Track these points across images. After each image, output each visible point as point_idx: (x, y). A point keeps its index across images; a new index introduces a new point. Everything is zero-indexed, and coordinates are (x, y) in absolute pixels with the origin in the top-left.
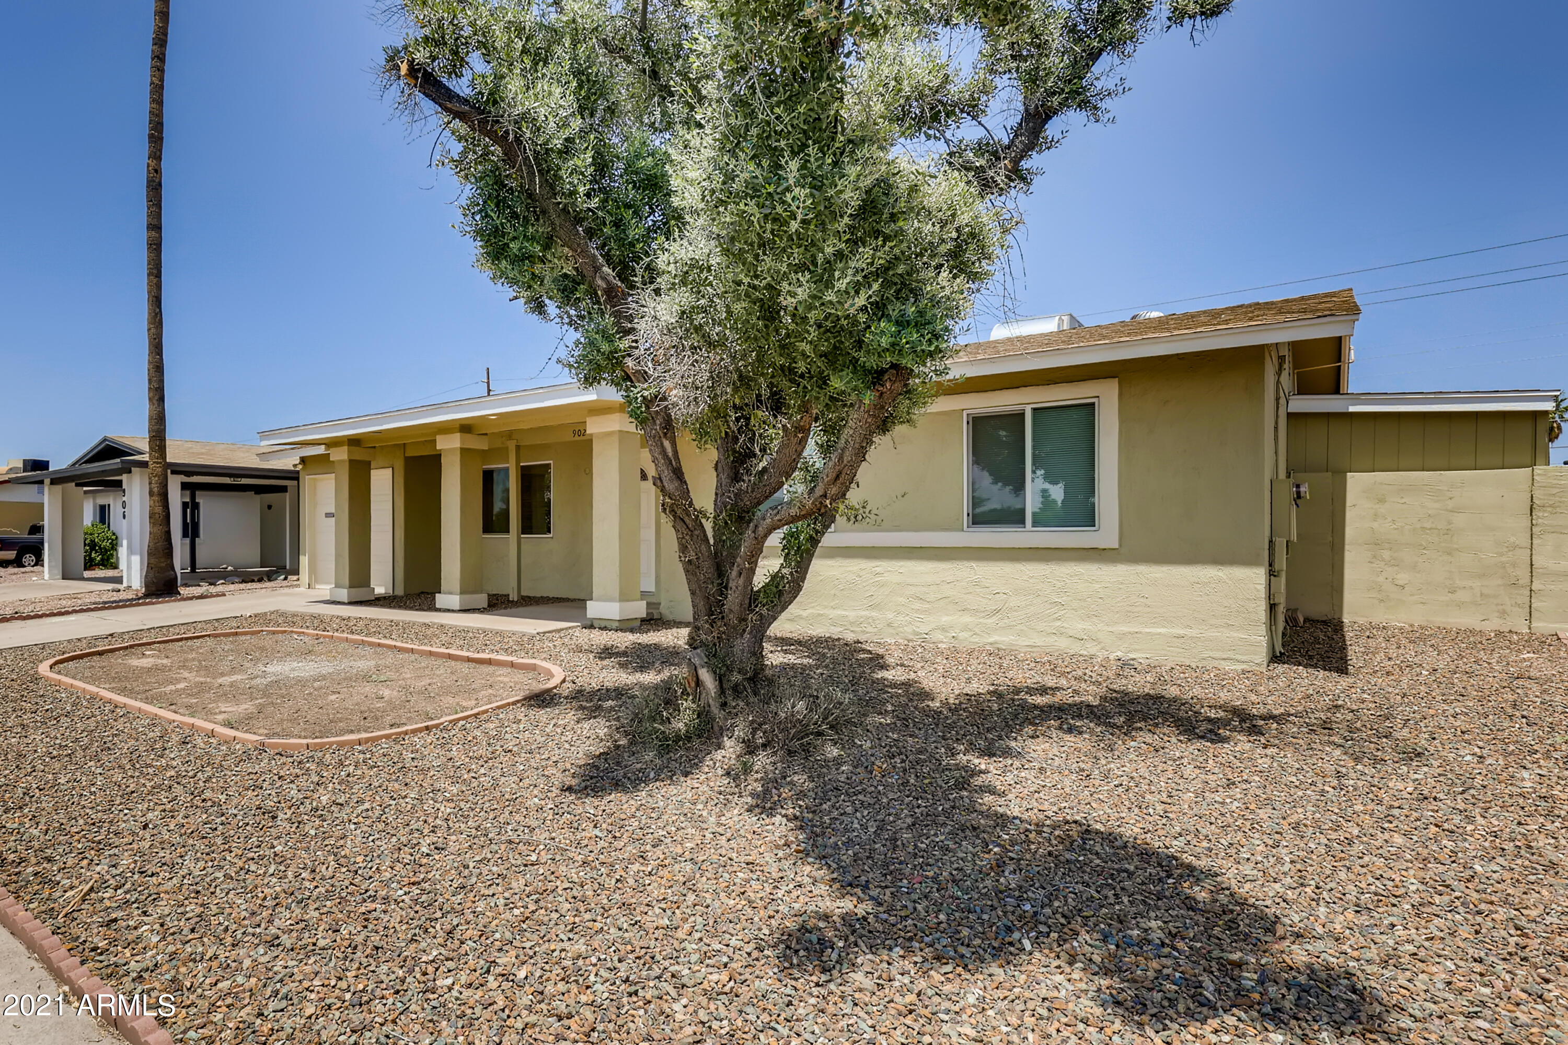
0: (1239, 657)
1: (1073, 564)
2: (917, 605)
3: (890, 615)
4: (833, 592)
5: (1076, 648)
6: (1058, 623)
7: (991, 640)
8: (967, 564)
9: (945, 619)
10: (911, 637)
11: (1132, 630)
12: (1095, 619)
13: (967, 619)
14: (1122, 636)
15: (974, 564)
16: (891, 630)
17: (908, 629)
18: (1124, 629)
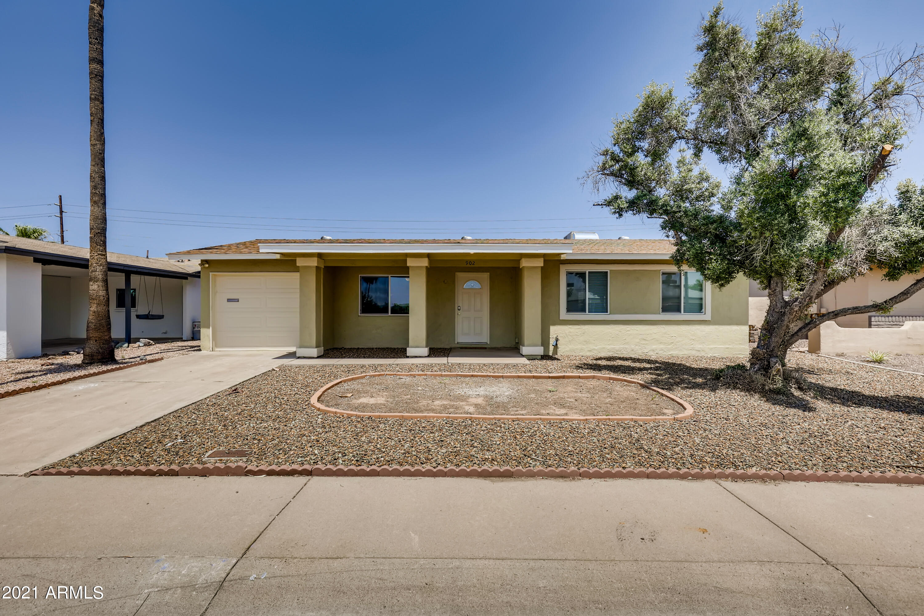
0: (743, 353)
1: (697, 325)
2: (644, 342)
3: (633, 347)
4: (609, 338)
5: (698, 354)
6: (692, 346)
7: (670, 353)
8: (662, 326)
9: (654, 347)
10: (641, 354)
11: (714, 347)
12: (704, 344)
13: (662, 346)
14: (711, 349)
15: (664, 326)
16: (633, 352)
17: (640, 351)
18: (712, 346)
